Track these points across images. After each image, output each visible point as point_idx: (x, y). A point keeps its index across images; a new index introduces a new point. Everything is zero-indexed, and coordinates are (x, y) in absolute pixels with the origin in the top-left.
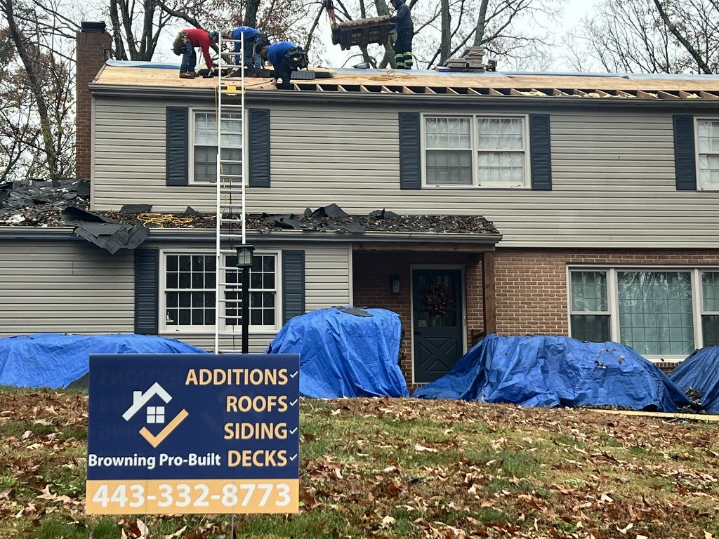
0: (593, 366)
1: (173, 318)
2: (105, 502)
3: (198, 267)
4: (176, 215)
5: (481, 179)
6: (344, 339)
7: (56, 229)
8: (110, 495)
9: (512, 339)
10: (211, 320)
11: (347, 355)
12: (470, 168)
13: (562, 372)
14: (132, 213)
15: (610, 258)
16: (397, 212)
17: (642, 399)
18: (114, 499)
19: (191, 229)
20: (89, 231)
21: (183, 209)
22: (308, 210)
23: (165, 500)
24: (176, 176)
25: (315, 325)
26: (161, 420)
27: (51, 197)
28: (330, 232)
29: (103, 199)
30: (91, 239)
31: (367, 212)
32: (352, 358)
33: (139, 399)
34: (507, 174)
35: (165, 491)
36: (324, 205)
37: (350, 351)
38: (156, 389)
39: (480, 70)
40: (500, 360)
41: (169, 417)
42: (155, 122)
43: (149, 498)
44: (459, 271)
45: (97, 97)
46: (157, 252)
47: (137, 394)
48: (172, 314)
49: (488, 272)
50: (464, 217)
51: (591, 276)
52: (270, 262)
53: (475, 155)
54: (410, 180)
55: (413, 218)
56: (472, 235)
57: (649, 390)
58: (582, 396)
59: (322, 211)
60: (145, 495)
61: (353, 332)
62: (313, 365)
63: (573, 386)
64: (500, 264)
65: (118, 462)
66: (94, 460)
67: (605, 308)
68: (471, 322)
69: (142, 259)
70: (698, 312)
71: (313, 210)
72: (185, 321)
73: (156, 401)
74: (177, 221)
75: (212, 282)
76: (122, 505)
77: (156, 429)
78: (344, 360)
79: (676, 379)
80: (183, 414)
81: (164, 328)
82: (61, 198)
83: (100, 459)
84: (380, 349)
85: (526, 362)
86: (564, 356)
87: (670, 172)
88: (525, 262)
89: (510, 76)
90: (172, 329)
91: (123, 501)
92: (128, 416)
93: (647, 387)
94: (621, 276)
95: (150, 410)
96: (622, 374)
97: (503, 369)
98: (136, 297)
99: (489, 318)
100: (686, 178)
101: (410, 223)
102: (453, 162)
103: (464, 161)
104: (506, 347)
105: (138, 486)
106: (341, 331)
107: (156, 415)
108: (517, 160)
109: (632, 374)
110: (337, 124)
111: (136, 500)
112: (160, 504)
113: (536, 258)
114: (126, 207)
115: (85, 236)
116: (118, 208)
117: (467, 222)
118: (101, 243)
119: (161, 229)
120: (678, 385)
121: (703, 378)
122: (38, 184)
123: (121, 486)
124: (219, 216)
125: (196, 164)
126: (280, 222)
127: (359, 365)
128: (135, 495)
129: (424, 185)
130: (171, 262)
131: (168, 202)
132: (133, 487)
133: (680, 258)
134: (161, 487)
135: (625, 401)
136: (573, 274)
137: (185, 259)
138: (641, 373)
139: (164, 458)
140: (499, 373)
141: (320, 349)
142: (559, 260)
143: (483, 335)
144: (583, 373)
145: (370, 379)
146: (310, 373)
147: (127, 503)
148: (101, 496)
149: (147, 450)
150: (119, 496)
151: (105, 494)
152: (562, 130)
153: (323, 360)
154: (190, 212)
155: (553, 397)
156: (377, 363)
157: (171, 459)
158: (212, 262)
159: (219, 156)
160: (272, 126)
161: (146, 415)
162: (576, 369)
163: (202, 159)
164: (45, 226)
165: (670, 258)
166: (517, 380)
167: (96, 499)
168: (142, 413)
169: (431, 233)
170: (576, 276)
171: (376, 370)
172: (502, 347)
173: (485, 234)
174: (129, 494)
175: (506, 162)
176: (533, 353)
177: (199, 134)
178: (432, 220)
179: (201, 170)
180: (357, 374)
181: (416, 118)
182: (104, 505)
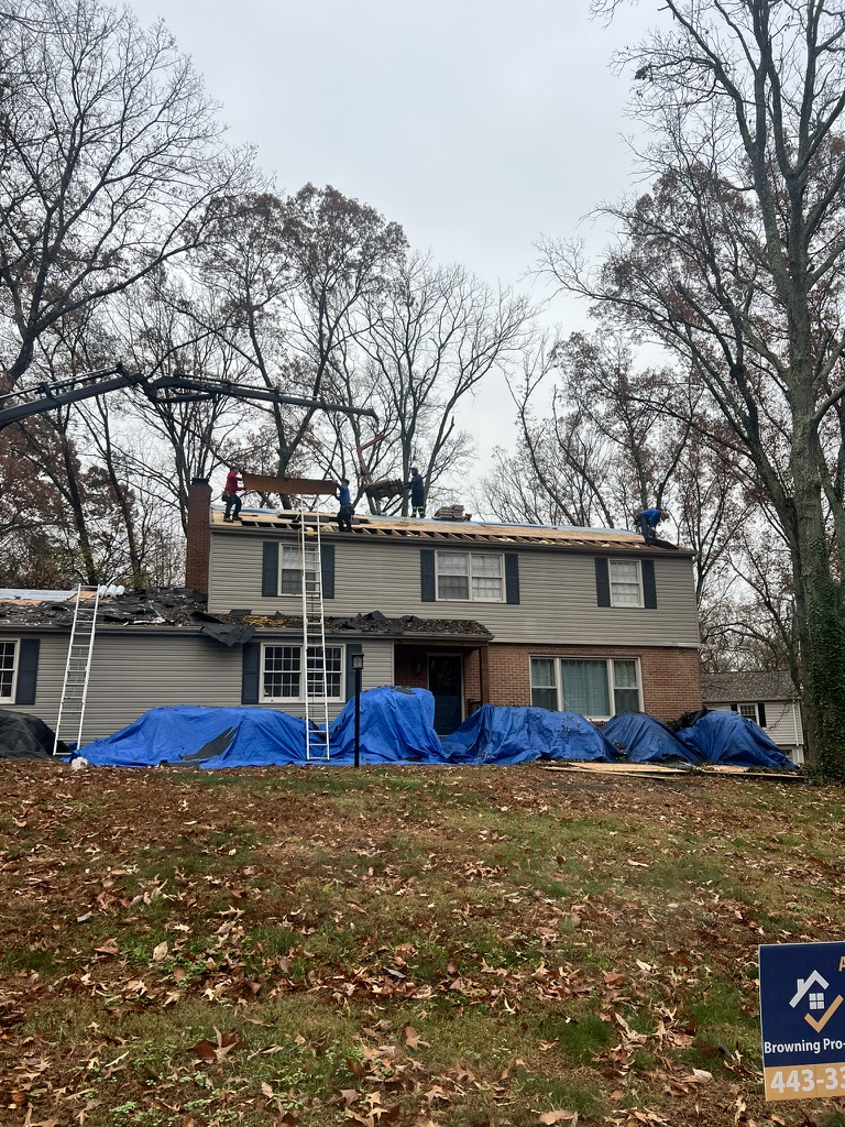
0: (561, 729)
1: (269, 691)
2: (781, 1087)
3: (287, 655)
4: (269, 617)
5: (474, 597)
6: (398, 711)
7: (189, 628)
8: (785, 1081)
9: (505, 709)
10: (296, 692)
11: (400, 722)
12: (467, 588)
13: (540, 732)
14: (239, 616)
15: (557, 650)
16: (420, 617)
17: (593, 753)
18: (789, 1085)
19: (284, 629)
20: (212, 630)
21: (274, 613)
22: (360, 615)
23: (831, 1083)
24: (269, 590)
25: (376, 700)
26: (821, 1006)
27: (175, 601)
28: (380, 632)
29: (217, 605)
30: (214, 636)
31: (399, 616)
32: (405, 725)
33: (803, 986)
34: (489, 592)
35: (830, 1074)
36: (372, 611)
37: (402, 720)
38: (815, 976)
39: (461, 520)
40: (498, 723)
41: (828, 1003)
42: (254, 552)
43: (818, 1081)
44: (459, 658)
45: (215, 534)
46: (259, 644)
47: (800, 981)
48: (267, 688)
49: (483, 660)
50: (465, 621)
51: (543, 662)
52: (338, 652)
53: (470, 579)
54: (427, 595)
55: (431, 621)
56: (474, 635)
57: (598, 746)
58: (556, 750)
59: (370, 616)
60: (815, 1079)
61: (404, 705)
62: (376, 729)
63: (548, 743)
64: (491, 654)
65: (789, 1048)
66: (768, 1048)
67: (553, 683)
68: (470, 691)
69: (248, 649)
70: (612, 688)
71: (363, 615)
72: (277, 694)
73: (816, 988)
74: (272, 623)
75: (297, 665)
76: (796, 1090)
77: (818, 1015)
78: (398, 726)
79: (607, 734)
80: (839, 1000)
81: (263, 699)
82: (184, 603)
83: (774, 1046)
84: (422, 717)
85: (517, 726)
86: (541, 722)
87: (594, 594)
88: (503, 650)
89: (483, 525)
90: (268, 700)
91: (796, 1086)
92: (794, 1003)
93: (597, 744)
94: (563, 662)
95: (812, 997)
96: (580, 734)
97: (502, 732)
98: (243, 677)
99: (484, 691)
100: (604, 599)
101: (431, 625)
102: (456, 583)
103: (463, 584)
104: (501, 714)
105: (808, 1070)
106: (395, 705)
107: (817, 1001)
108: (497, 585)
109: (586, 735)
110: (378, 558)
111: (807, 1084)
112: (828, 1087)
113: (509, 649)
114: (233, 611)
115: (210, 633)
116: (228, 612)
117: (469, 625)
118: (222, 639)
119: (263, 629)
120: (609, 738)
121: (624, 734)
122: (164, 591)
123: (793, 1072)
124: (305, 620)
125: (283, 581)
126: (346, 624)
127: (409, 730)
128: (806, 1080)
129: (437, 599)
130: (269, 652)
131: (263, 608)
132: (804, 1072)
133: (601, 652)
134: (827, 1071)
135: (582, 754)
136: (532, 660)
137: (279, 650)
138: (592, 734)
139: (827, 1042)
140: (499, 735)
141: (381, 717)
142: (524, 651)
143: (481, 703)
144: (555, 734)
145: (417, 740)
146: (374, 734)
147: (800, 1088)
148: (777, 1082)
149: (813, 1036)
150: (792, 1081)
151: (781, 1081)
152: (526, 564)
153: (384, 726)
154: (278, 616)
155: (537, 751)
156: (420, 728)
157: (833, 1043)
158: (297, 652)
159: (304, 578)
160: (336, 556)
161: (809, 1001)
162: (551, 731)
163: (287, 578)
164: (180, 625)
165: (594, 651)
166: (512, 739)
167: (773, 1086)
168: (805, 1000)
169: (447, 633)
170: (534, 662)
171: (420, 733)
172: (498, 714)
173: (483, 635)
174: (801, 1078)
175: (489, 584)
176: (521, 720)
177: (285, 561)
178: (444, 623)
179: (287, 585)
180: (409, 737)
181: (432, 553)
182: (781, 1091)
